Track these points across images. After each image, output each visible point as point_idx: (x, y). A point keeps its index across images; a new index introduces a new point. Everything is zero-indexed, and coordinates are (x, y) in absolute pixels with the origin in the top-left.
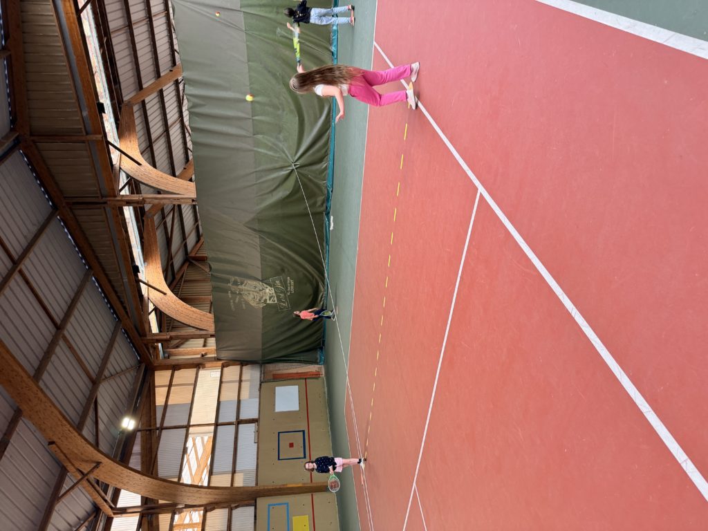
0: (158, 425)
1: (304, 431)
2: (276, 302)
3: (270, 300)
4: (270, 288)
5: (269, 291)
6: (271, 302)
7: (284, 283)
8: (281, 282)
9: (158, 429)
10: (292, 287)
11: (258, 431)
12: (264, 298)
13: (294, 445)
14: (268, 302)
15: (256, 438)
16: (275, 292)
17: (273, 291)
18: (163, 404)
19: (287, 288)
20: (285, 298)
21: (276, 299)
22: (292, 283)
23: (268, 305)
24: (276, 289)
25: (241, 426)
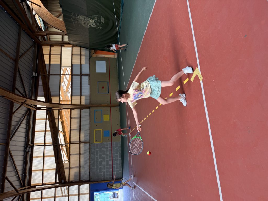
0: (48, 73)
1: (108, 82)
2: (95, 26)
3: (92, 25)
4: (92, 20)
5: (91, 21)
6: (93, 26)
7: (99, 19)
8: (97, 18)
9: (48, 75)
10: (103, 21)
11: (89, 80)
12: (89, 24)
13: (104, 87)
14: (91, 26)
15: (89, 82)
16: (95, 22)
17: (94, 22)
18: (48, 63)
19: (100, 21)
20: (100, 25)
21: (95, 25)
22: (103, 19)
23: (91, 27)
24: (95, 21)
25: (82, 76)
